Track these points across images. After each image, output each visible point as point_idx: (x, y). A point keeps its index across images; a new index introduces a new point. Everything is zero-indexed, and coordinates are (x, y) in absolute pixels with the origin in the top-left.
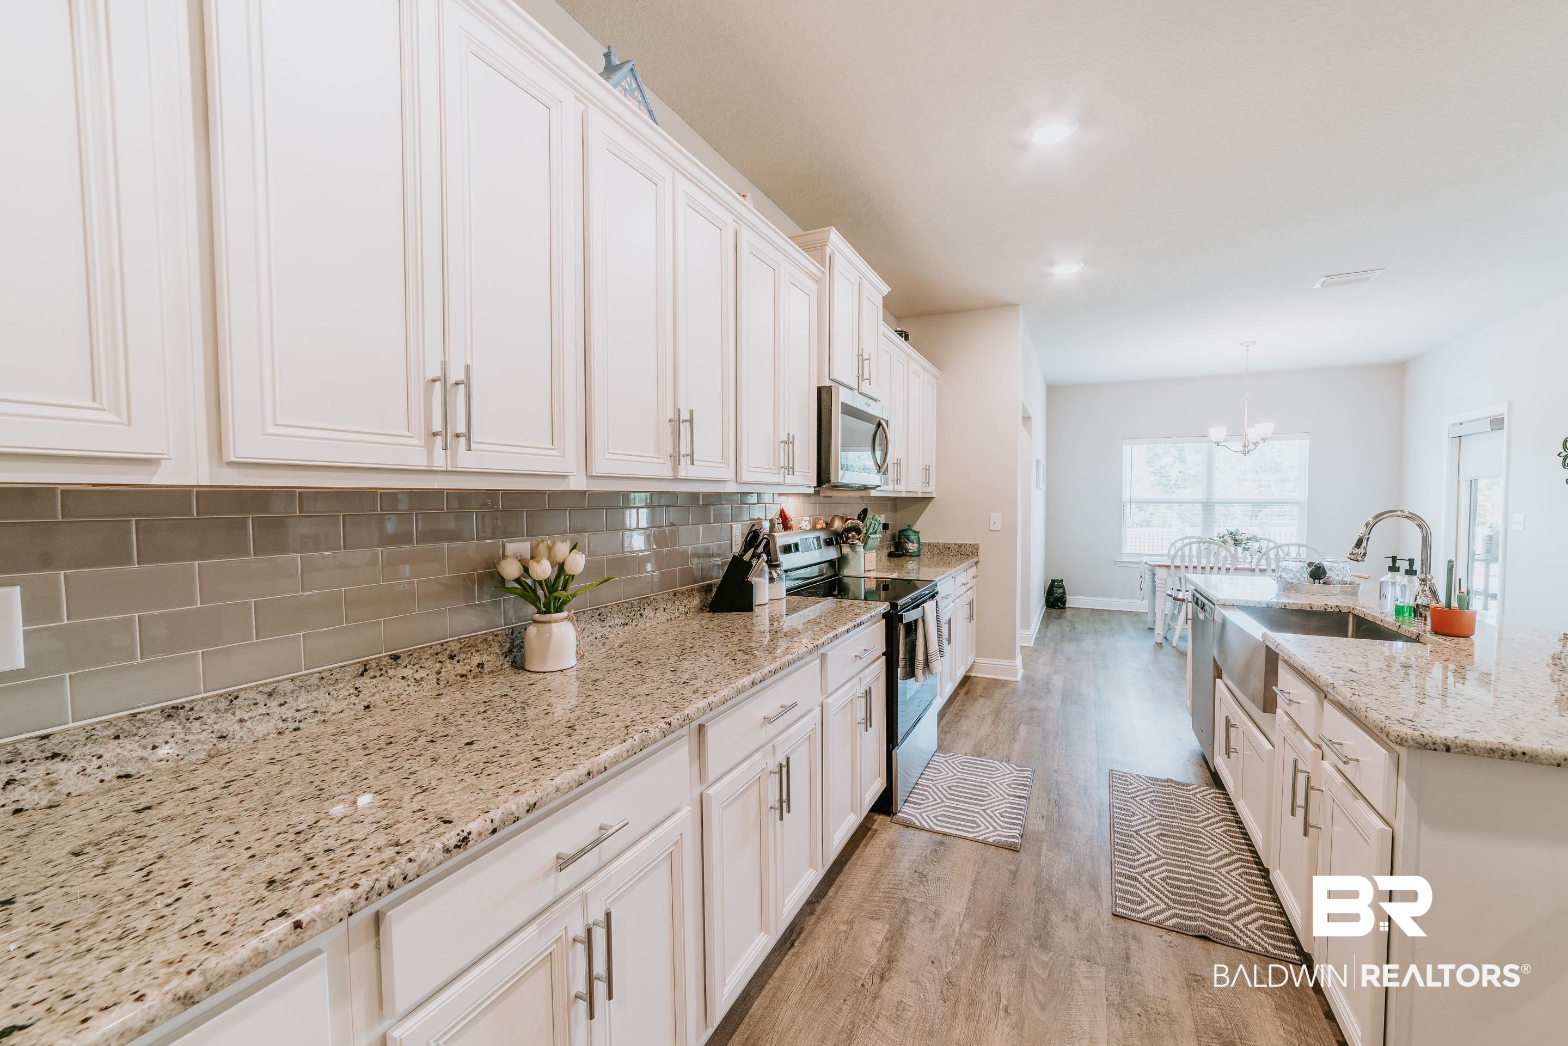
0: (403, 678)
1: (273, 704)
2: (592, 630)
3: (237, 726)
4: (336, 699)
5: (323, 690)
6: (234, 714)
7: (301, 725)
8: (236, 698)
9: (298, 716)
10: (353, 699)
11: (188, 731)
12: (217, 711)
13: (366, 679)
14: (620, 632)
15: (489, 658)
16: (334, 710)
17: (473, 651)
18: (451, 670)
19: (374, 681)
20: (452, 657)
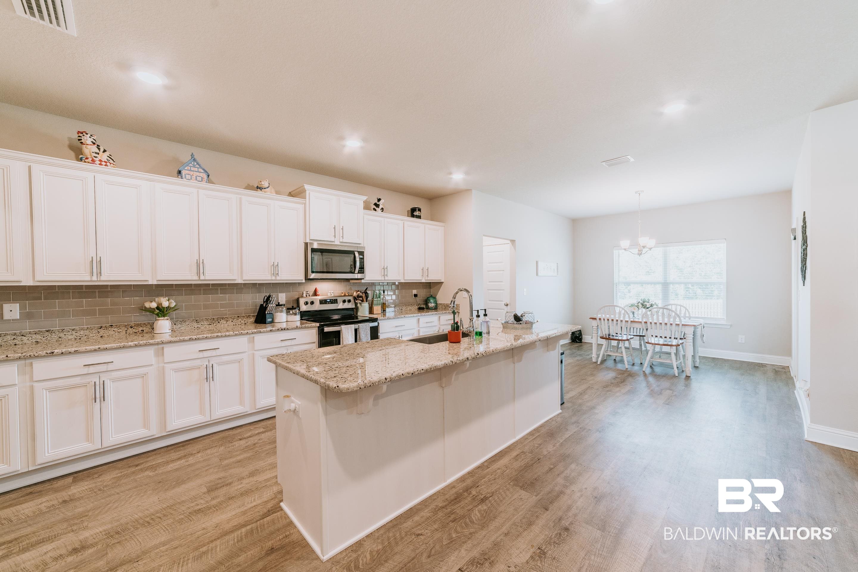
0: (114, 331)
1: (74, 332)
2: (192, 325)
3: (64, 336)
4: (92, 333)
5: (88, 331)
6: (63, 333)
7: (81, 338)
8: (64, 330)
9: (81, 336)
10: (97, 334)
11: (52, 335)
12: (59, 332)
13: (101, 330)
14: (207, 327)
15: (146, 329)
16: (91, 336)
17: (140, 326)
18: (130, 330)
19: (104, 330)
20: (131, 327)
